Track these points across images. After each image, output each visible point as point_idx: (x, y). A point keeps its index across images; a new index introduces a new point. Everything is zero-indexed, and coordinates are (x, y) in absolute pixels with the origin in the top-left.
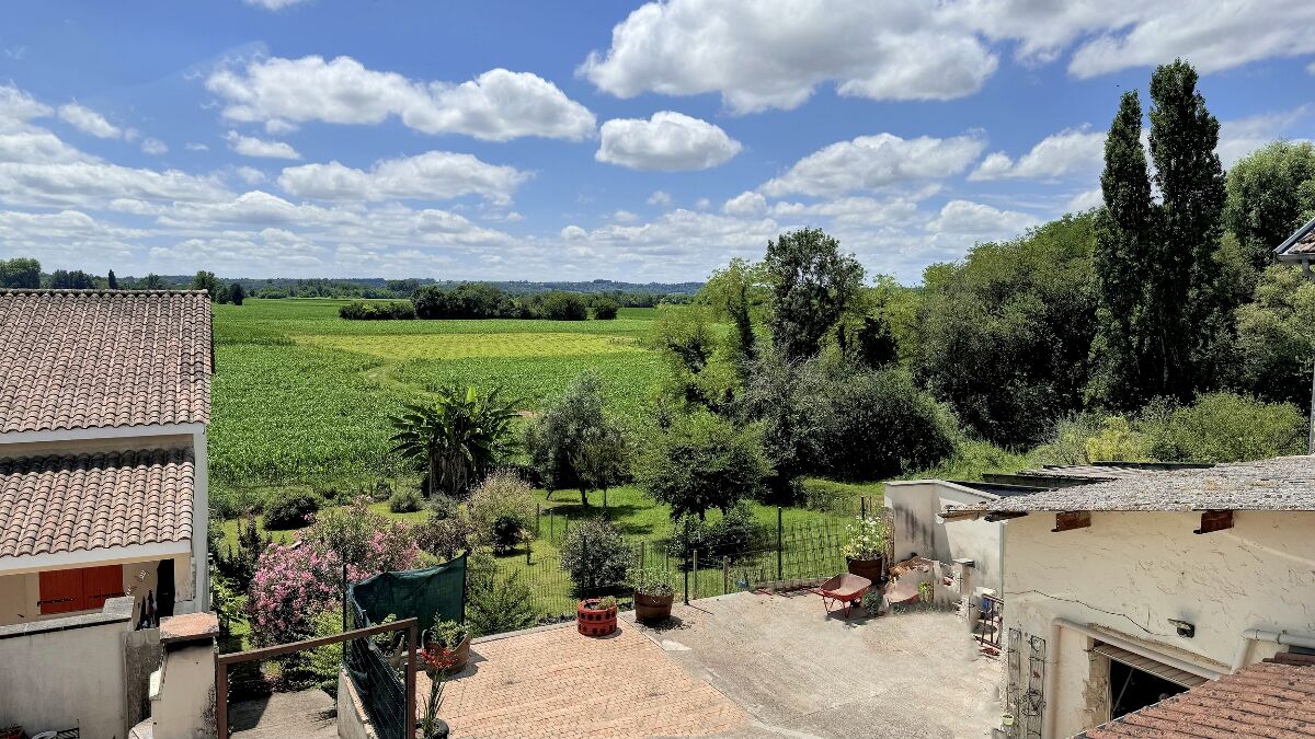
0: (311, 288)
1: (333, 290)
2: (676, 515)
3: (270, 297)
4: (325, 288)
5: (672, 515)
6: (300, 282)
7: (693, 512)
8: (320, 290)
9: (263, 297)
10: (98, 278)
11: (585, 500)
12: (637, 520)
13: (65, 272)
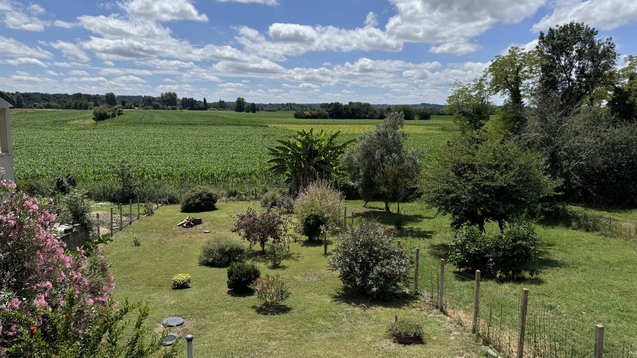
0: (287, 107)
1: (296, 108)
2: (457, 225)
3: (269, 111)
4: (293, 107)
5: (452, 224)
6: (283, 105)
7: (473, 223)
8: (291, 108)
9: (266, 111)
10: (200, 101)
11: (387, 208)
12: (425, 226)
13: (186, 98)
